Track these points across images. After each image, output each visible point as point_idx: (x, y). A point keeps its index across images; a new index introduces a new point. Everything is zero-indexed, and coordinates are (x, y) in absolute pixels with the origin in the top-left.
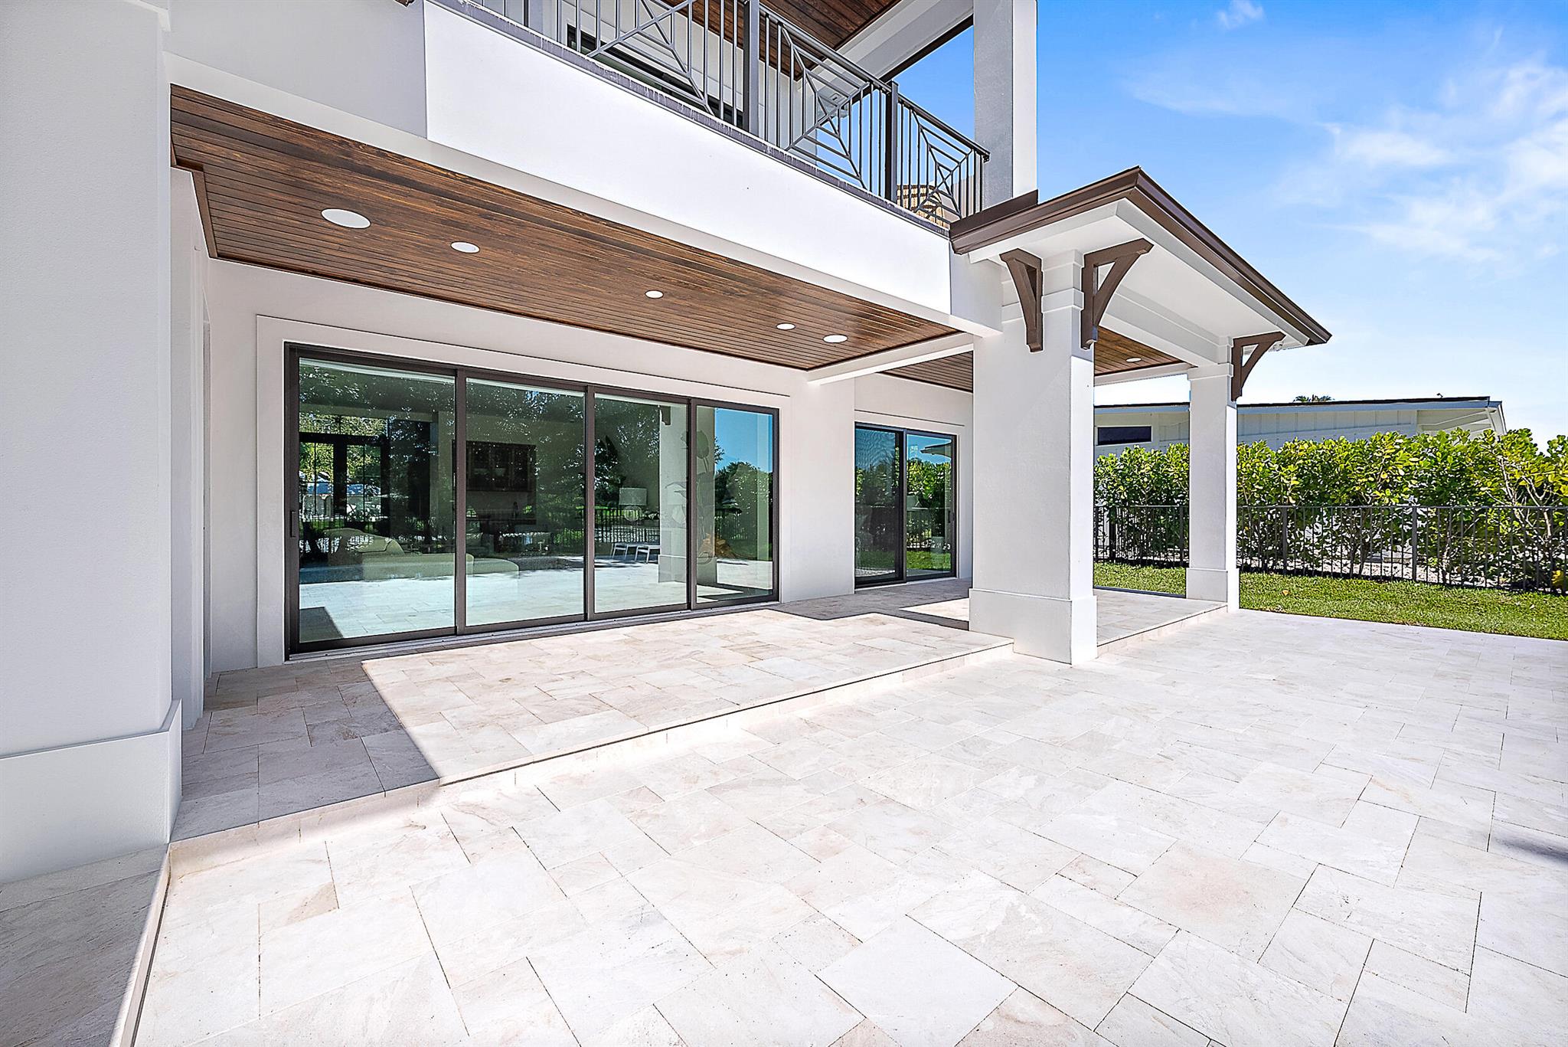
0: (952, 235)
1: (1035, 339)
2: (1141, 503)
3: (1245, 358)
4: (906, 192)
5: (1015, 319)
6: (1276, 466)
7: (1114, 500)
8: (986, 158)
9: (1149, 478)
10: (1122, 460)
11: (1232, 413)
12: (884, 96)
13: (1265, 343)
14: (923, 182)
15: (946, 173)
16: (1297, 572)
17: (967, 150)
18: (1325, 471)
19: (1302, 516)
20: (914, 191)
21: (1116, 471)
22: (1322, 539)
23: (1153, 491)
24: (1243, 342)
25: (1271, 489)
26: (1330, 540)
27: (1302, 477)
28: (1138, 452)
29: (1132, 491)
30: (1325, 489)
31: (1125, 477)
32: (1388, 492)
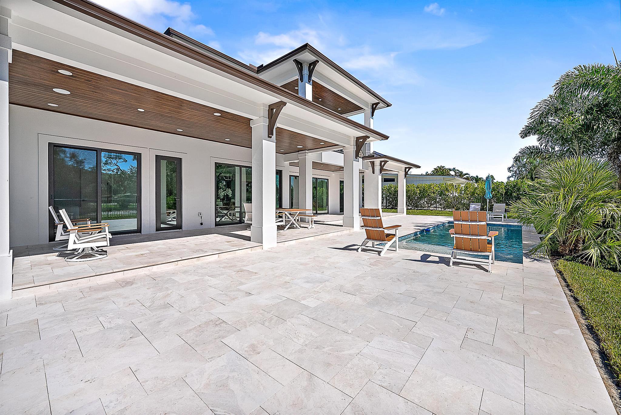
0: (363, 158)
1: (373, 173)
2: (392, 196)
3: (407, 170)
6: (416, 189)
9: (394, 191)
10: (388, 186)
11: (405, 180)
13: (410, 168)
16: (420, 209)
18: (424, 189)
19: (420, 198)
21: (387, 189)
22: (424, 203)
23: (394, 193)
24: (406, 168)
25: (415, 193)
26: (425, 203)
27: (420, 191)
28: (391, 185)
29: (390, 193)
30: (423, 193)
31: (389, 190)
32: (433, 194)
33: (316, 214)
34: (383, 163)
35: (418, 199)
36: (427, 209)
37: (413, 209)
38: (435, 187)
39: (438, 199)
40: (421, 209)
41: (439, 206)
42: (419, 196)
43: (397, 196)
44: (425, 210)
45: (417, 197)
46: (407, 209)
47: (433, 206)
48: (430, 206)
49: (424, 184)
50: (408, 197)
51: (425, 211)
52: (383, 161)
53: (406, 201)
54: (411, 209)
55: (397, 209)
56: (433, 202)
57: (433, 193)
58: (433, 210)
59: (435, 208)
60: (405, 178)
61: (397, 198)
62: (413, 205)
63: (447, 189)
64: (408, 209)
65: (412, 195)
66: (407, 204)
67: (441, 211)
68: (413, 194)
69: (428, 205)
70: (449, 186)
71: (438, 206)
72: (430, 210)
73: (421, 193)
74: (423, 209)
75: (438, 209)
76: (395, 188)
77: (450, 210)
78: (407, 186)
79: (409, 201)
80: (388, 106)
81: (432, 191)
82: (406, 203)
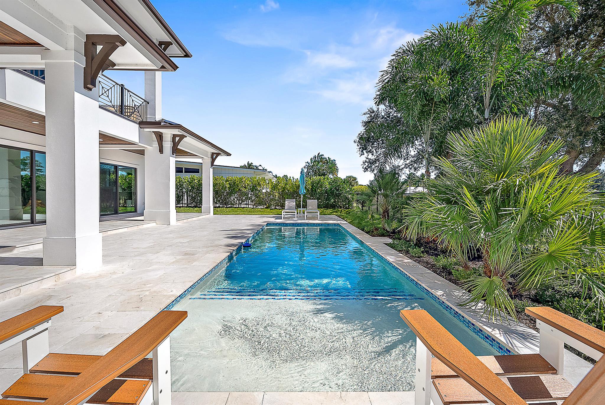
0: (139, 124)
1: (161, 151)
2: (195, 190)
3: (214, 157)
4: (126, 108)
5: (156, 145)
6: (225, 182)
7: (188, 189)
8: (148, 104)
9: (197, 184)
10: (190, 178)
11: (211, 170)
12: (120, 87)
13: (218, 155)
14: (131, 106)
15: (137, 107)
16: (229, 207)
17: (143, 101)
18: (234, 183)
19: (230, 194)
20: (129, 108)
21: (188, 181)
22: (234, 199)
23: (198, 187)
24: (213, 154)
25: (224, 188)
26: (236, 199)
27: (230, 185)
28: (194, 176)
29: (192, 187)
30: (234, 188)
31: (190, 183)
32: (244, 189)
33: (32, 222)
34: (177, 139)
35: (228, 195)
36: (238, 206)
37: (222, 207)
38: (246, 181)
39: (250, 195)
40: (231, 207)
41: (251, 203)
42: (229, 190)
43: (202, 190)
44: (235, 207)
45: (227, 193)
46: (214, 207)
47: (244, 203)
48: (241, 203)
49: (235, 177)
50: (216, 193)
51: (236, 209)
52: (178, 136)
53: (213, 197)
54: (219, 207)
55: (201, 207)
56: (244, 198)
57: (244, 187)
58: (245, 207)
59: (247, 205)
60: (212, 166)
61: (201, 193)
62: (222, 202)
63: (259, 183)
64: (216, 207)
65: (220, 190)
66: (214, 201)
67: (253, 208)
68: (221, 188)
69: (239, 202)
70: (261, 180)
71: (249, 203)
72: (241, 207)
73: (231, 187)
74: (233, 207)
75: (249, 207)
76: (199, 180)
77: (263, 207)
78: (215, 179)
79: (216, 197)
80: (187, 55)
81: (244, 185)
82: (214, 199)
